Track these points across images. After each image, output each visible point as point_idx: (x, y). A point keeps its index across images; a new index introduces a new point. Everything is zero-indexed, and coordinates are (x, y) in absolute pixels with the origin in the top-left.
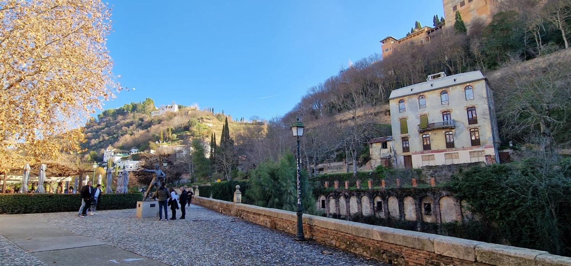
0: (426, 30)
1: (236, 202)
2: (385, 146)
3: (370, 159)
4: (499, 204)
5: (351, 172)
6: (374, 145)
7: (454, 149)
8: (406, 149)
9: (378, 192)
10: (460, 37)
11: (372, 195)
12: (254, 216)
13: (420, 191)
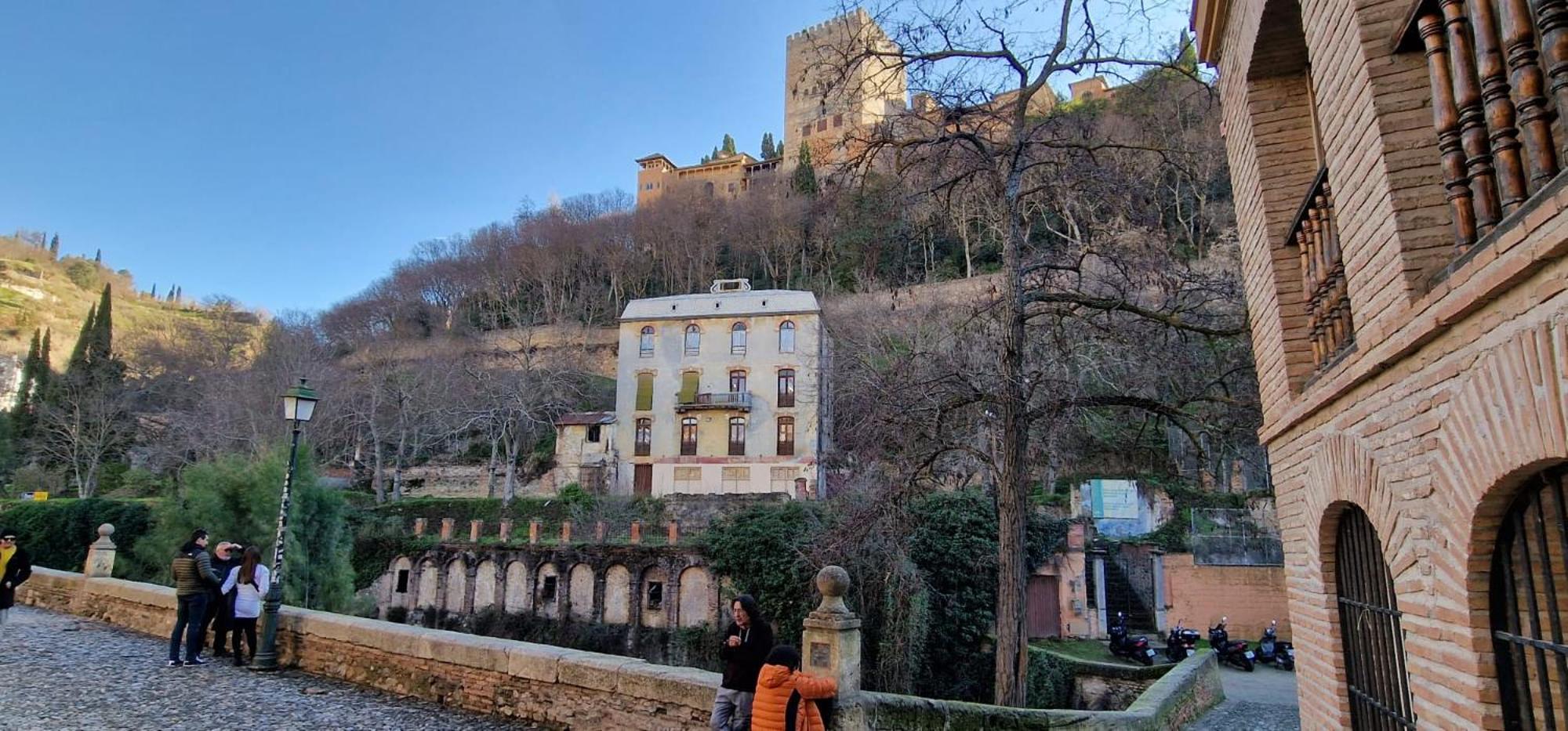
0: (743, 162)
1: (92, 572)
2: (594, 435)
3: (555, 464)
4: (782, 586)
5: (498, 495)
6: (568, 430)
7: (742, 458)
8: (643, 449)
9: (551, 552)
10: (800, 203)
11: (535, 559)
12: (147, 614)
13: (644, 552)
